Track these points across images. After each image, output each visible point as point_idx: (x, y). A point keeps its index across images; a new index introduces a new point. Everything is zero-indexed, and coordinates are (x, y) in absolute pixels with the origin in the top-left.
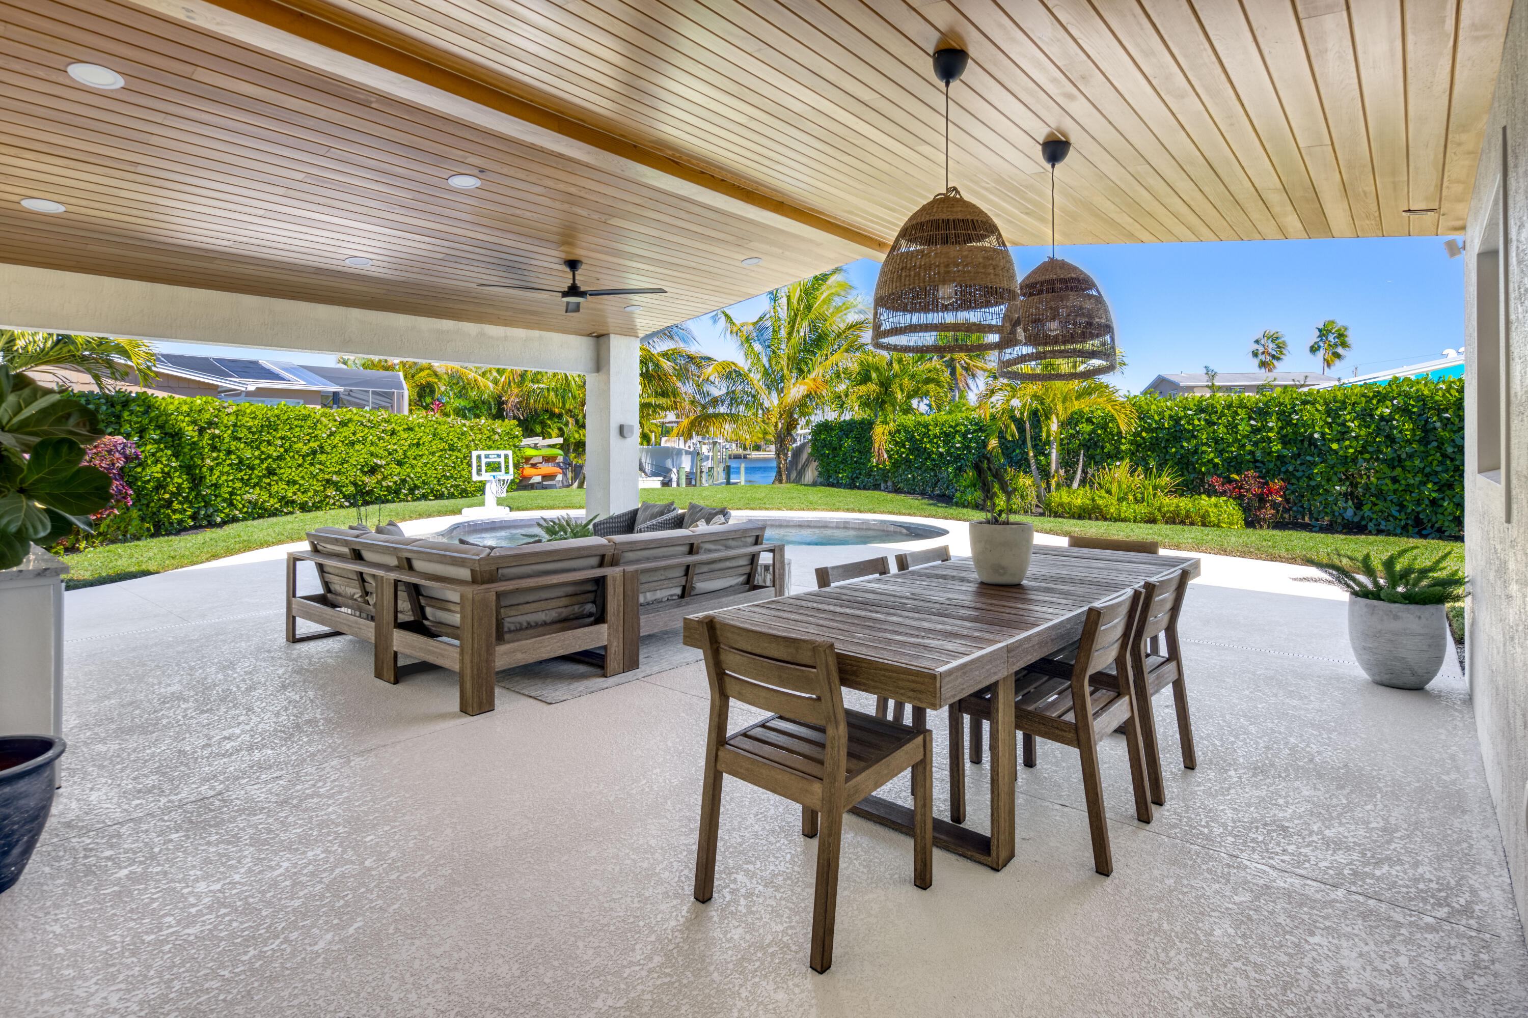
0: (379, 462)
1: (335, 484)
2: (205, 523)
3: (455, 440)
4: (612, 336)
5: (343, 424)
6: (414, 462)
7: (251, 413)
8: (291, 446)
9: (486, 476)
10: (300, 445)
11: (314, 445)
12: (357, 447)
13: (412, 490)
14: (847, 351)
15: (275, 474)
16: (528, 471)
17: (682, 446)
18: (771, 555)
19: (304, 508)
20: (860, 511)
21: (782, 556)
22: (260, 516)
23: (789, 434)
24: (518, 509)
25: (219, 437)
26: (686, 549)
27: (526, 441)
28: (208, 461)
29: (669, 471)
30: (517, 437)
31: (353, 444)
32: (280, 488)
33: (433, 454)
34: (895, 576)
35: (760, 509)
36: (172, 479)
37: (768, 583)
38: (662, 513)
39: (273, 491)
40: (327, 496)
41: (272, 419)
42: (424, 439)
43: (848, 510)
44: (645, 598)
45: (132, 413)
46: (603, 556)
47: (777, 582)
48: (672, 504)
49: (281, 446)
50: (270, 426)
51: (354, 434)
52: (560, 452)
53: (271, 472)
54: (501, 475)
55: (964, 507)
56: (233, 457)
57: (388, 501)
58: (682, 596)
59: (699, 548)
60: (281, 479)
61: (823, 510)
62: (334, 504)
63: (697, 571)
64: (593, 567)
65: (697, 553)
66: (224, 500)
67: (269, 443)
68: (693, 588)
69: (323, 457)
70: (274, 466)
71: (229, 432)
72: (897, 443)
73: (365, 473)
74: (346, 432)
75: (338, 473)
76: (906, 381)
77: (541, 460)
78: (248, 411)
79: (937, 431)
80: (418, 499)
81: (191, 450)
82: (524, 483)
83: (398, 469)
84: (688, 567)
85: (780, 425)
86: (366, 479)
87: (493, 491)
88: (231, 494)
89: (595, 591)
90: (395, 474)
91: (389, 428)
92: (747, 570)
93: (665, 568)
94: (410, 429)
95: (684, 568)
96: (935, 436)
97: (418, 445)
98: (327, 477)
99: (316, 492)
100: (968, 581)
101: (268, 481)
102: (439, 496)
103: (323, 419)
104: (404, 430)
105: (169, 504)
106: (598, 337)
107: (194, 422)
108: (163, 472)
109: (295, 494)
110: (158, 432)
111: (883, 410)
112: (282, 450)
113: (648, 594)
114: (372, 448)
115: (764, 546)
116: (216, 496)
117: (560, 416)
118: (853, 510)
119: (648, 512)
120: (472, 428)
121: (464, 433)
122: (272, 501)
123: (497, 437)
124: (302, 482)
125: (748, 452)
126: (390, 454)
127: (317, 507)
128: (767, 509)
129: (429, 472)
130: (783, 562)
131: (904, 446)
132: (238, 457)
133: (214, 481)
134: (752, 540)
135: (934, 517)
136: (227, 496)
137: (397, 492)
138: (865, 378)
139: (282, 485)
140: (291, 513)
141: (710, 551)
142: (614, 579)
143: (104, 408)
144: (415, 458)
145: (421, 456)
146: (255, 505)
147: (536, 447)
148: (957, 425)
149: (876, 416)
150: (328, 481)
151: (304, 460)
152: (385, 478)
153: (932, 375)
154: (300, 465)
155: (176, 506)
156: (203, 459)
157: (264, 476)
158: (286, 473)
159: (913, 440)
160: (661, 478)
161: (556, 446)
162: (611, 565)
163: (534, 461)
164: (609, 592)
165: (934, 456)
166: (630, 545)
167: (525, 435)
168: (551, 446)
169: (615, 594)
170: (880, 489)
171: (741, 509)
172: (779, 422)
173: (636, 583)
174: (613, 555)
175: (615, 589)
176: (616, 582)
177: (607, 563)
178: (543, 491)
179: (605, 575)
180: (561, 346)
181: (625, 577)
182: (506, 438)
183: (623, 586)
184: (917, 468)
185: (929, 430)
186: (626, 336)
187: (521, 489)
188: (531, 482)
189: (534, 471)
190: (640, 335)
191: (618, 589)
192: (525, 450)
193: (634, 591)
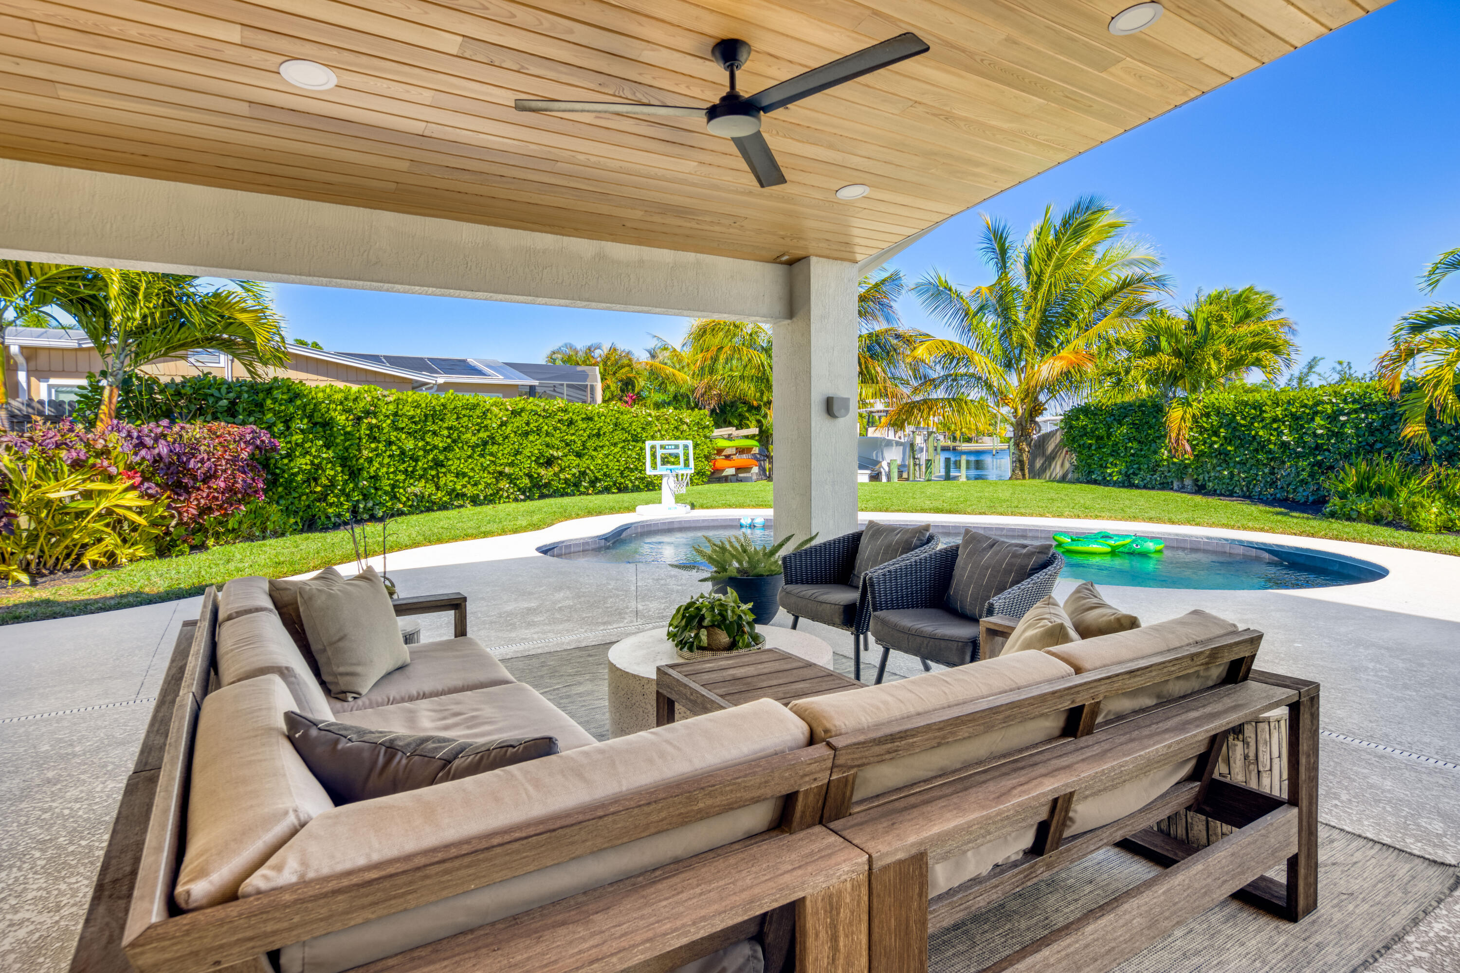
0: (555, 454)
1: (509, 476)
2: (366, 516)
3: (639, 430)
4: (814, 260)
5: (515, 413)
6: (594, 453)
7: (412, 402)
8: (459, 437)
9: (661, 470)
10: (469, 435)
11: (483, 435)
12: (531, 438)
13: (593, 483)
14: (1121, 315)
15: (443, 466)
16: (721, 462)
17: (891, 437)
19: (475, 501)
22: (429, 510)
23: (1033, 421)
24: (702, 507)
25: (378, 427)
27: (717, 432)
28: (365, 453)
29: (878, 463)
30: (707, 427)
31: (526, 434)
32: (446, 480)
33: (615, 445)
35: (1013, 514)
36: (324, 471)
38: (907, 545)
39: (442, 483)
40: (501, 489)
41: (438, 408)
42: (604, 429)
45: (275, 400)
47: (1304, 793)
49: (448, 437)
50: (435, 415)
51: (528, 424)
52: (756, 443)
53: (438, 464)
54: (680, 469)
56: (394, 448)
57: (567, 494)
60: (450, 471)
62: (508, 497)
65: (1089, 731)
66: (386, 493)
67: (435, 433)
69: (495, 448)
70: (441, 457)
71: (389, 422)
72: (1204, 430)
73: (540, 465)
74: (518, 422)
75: (512, 464)
77: (734, 451)
78: (410, 400)
79: (1279, 411)
80: (600, 492)
81: (346, 440)
82: (716, 475)
83: (577, 461)
85: (1020, 412)
86: (542, 471)
87: (668, 486)
88: (393, 487)
90: (573, 466)
91: (566, 418)
94: (589, 419)
96: (1275, 420)
97: (598, 435)
98: (498, 469)
99: (488, 485)
101: (433, 473)
102: (622, 489)
103: (494, 408)
104: (583, 419)
105: (323, 498)
106: (791, 263)
107: (349, 411)
108: (312, 463)
109: (464, 486)
110: (305, 421)
112: (449, 441)
114: (547, 439)
116: (376, 489)
117: (758, 408)
118: (1159, 520)
119: (881, 541)
120: (658, 418)
121: (649, 424)
122: (439, 494)
123: (685, 427)
124: (471, 474)
125: (958, 443)
126: (567, 445)
127: (490, 500)
128: (1023, 515)
129: (611, 464)
131: (1217, 433)
132: (400, 448)
133: (373, 474)
136: (388, 488)
137: (577, 485)
138: (1153, 349)
139: (451, 477)
140: (461, 506)
142: (833, 905)
143: (246, 396)
144: (595, 449)
145: (602, 447)
146: (421, 498)
147: (730, 438)
148: (1317, 404)
150: (501, 473)
151: (474, 452)
152: (562, 470)
154: (470, 457)
155: (331, 499)
156: (360, 450)
157: (431, 468)
158: (454, 464)
159: (1233, 425)
160: (869, 472)
161: (752, 437)
162: (817, 819)
163: (727, 452)
164: (810, 958)
165: (1272, 446)
166: (889, 746)
167: (718, 425)
168: (747, 437)
169: (833, 960)
170: (1172, 489)
171: (980, 514)
172: (1019, 407)
173: (916, 897)
174: (825, 788)
175: (834, 938)
176: (838, 914)
177: (802, 817)
178: (737, 484)
179: (799, 895)
180: (732, 277)
181: (874, 885)
182: (695, 428)
183: (865, 917)
184: (1239, 463)
185: (1262, 412)
186: (836, 259)
187: (710, 482)
188: (724, 474)
189: (727, 463)
190: (859, 257)
191: (846, 936)
192: (717, 441)
193: (907, 927)
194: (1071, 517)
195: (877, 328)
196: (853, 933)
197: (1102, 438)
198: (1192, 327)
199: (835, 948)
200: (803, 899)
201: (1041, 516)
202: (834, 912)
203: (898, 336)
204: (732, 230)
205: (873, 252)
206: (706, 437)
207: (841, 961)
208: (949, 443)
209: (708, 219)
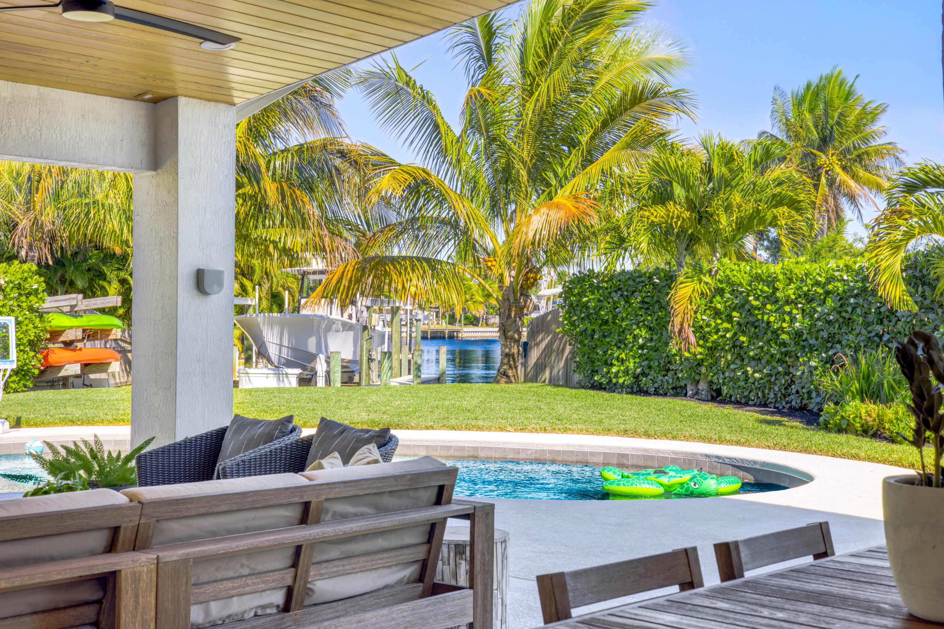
4: (182, 101)
14: (629, 146)
16: (57, 353)
17: (336, 314)
18: (467, 523)
20: (647, 435)
21: (490, 527)
23: (524, 295)
24: (28, 424)
26: (294, 513)
27: (49, 302)
29: (313, 357)
30: (36, 292)
34: (715, 593)
35: (468, 428)
37: (463, 581)
38: (269, 438)
43: (625, 433)
44: (207, 613)
46: (116, 530)
47: (478, 580)
48: (290, 419)
52: (115, 322)
55: (840, 430)
58: (286, 608)
59: (321, 511)
61: (580, 431)
63: (318, 557)
64: (93, 553)
65: (317, 522)
68: (309, 592)
72: (717, 313)
76: (737, 198)
77: (80, 335)
79: (791, 292)
82: (49, 376)
84: (298, 549)
85: (508, 280)
89: (99, 602)
92: (420, 553)
93: (251, 553)
95: (290, 552)
96: (788, 302)
100: (880, 612)
106: (156, 101)
111: (693, 254)
113: (213, 605)
115: (453, 507)
117: (123, 258)
118: (635, 434)
119: (244, 436)
128: (480, 429)
130: (490, 539)
131: (730, 319)
134: (432, 494)
135: (784, 448)
141: (344, 517)
142: (136, 578)
147: (73, 312)
148: (828, 281)
149: (680, 265)
153: (784, 190)
159: (747, 307)
160: (298, 371)
161: (111, 311)
162: (132, 548)
163: (68, 336)
164: (123, 604)
165: (784, 337)
166: (176, 507)
167: (52, 292)
168: (102, 311)
169: (136, 608)
170: (686, 395)
171: (427, 428)
172: (506, 274)
173: (184, 584)
174: (136, 528)
175: (137, 597)
176: (139, 583)
177: (123, 544)
178: (84, 391)
179: (118, 568)
180: (83, 116)
181: (159, 572)
182: (14, 294)
183: (154, 589)
184: (753, 358)
185: (776, 289)
186: (209, 100)
187: (36, 387)
188: (63, 373)
189: (67, 354)
190: (236, 100)
191: (143, 597)
192: (51, 316)
193: (178, 600)
194: (536, 431)
195: (310, 138)
196: (147, 596)
197: (606, 322)
198: (708, 171)
199: (137, 602)
200: (120, 571)
201: (501, 429)
202: (137, 582)
203: (342, 154)
204: (83, 68)
205: (252, 96)
206: (31, 309)
207: (140, 610)
208: (444, 326)
209: (55, 56)
